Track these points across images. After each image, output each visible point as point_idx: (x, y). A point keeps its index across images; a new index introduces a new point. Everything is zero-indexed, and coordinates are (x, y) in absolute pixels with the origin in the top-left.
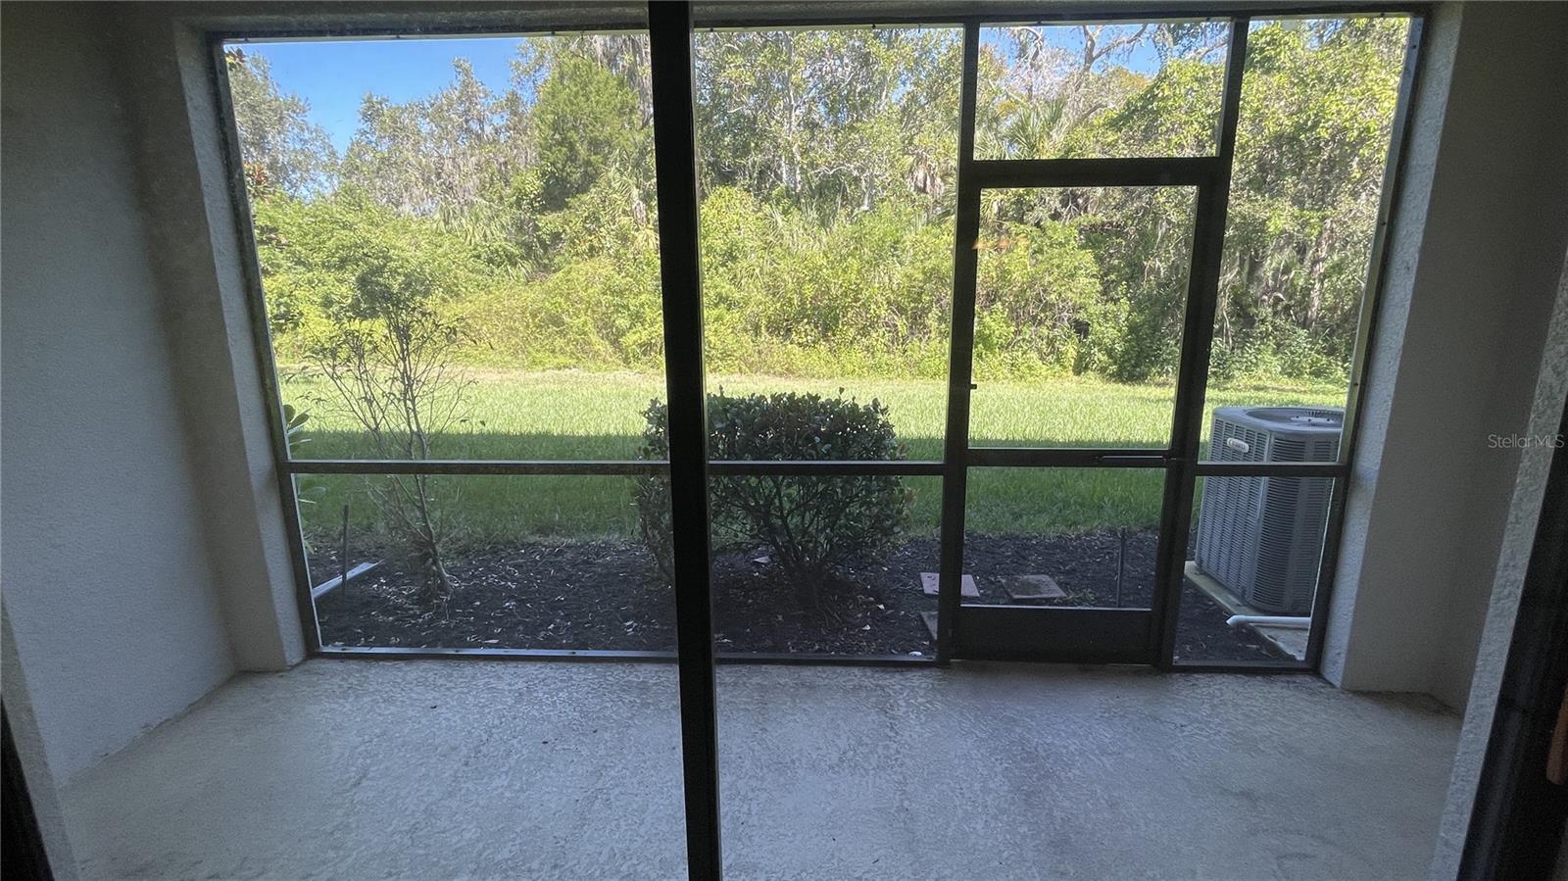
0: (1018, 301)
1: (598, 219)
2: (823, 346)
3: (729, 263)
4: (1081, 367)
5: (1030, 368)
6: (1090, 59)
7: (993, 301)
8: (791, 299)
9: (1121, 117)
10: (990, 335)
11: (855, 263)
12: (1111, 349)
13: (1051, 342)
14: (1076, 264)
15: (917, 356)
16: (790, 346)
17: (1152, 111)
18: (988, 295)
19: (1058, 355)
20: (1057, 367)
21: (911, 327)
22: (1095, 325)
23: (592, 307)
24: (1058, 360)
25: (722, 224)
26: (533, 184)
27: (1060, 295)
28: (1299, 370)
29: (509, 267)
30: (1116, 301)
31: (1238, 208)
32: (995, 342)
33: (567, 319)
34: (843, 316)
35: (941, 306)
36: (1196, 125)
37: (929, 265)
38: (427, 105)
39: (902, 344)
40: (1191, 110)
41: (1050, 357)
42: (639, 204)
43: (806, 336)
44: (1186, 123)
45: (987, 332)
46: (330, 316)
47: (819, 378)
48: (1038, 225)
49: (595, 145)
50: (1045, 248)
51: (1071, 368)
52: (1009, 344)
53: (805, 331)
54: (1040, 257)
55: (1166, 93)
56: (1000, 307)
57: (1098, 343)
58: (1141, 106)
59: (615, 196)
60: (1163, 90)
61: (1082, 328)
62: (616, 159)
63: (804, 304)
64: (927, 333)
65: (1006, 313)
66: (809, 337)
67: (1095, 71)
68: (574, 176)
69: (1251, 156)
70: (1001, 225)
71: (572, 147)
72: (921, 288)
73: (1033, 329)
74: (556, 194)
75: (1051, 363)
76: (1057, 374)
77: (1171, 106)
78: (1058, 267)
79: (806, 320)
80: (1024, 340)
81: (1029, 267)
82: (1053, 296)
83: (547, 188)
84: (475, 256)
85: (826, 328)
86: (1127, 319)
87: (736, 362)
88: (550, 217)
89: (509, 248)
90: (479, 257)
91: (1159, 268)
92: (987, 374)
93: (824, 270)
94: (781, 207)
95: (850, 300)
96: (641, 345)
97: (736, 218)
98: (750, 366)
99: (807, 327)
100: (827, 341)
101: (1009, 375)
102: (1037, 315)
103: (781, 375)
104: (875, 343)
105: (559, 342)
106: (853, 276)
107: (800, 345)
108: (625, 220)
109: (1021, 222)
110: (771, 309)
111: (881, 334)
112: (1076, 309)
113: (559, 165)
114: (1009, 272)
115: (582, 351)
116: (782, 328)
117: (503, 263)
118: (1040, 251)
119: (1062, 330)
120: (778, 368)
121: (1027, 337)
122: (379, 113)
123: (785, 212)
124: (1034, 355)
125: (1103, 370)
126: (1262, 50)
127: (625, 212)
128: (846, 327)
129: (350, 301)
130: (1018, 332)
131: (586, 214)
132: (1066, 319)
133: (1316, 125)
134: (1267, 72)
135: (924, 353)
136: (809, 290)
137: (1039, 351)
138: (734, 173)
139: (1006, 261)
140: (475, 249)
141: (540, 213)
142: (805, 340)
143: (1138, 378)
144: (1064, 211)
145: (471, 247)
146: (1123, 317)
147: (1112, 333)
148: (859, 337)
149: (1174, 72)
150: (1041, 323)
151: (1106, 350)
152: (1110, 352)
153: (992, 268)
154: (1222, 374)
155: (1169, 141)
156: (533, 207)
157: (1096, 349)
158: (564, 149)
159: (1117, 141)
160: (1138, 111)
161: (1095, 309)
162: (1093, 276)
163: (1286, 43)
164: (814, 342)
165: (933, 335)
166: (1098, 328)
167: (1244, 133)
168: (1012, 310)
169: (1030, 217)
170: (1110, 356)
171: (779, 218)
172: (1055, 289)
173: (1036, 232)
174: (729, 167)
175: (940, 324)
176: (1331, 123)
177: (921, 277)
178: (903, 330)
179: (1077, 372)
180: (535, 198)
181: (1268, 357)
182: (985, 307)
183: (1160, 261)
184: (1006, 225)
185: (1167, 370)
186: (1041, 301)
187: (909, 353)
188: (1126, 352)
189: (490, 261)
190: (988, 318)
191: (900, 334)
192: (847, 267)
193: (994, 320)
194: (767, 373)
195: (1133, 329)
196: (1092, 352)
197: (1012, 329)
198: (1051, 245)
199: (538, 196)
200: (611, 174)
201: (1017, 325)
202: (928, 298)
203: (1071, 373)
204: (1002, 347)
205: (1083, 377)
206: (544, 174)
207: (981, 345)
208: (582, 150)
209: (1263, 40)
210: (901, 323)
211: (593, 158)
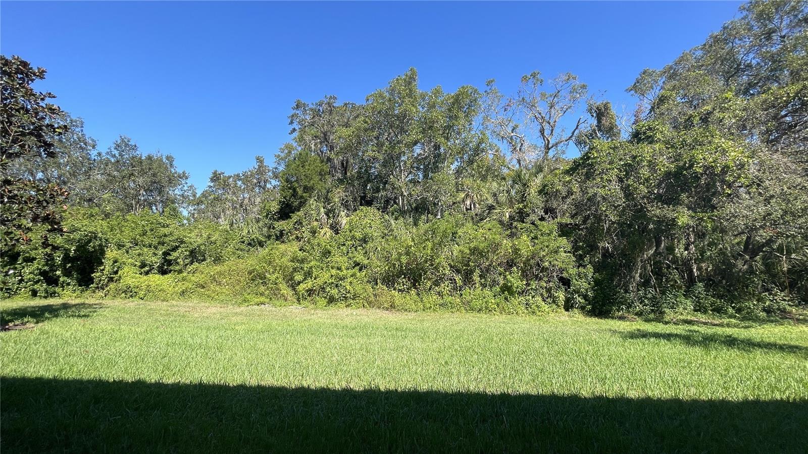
0: (526, 266)
1: (301, 223)
2: (413, 292)
3: (364, 245)
4: (568, 306)
5: (538, 307)
6: (548, 148)
7: (511, 266)
8: (394, 265)
9: (572, 169)
10: (511, 286)
11: (430, 244)
12: (586, 295)
13: (549, 290)
14: (558, 245)
15: (469, 298)
16: (393, 291)
17: (589, 165)
18: (507, 262)
19: (553, 299)
20: (554, 306)
21: (465, 280)
22: (574, 281)
23: (283, 268)
24: (554, 302)
25: (361, 224)
26: (275, 207)
27: (550, 263)
28: (704, 308)
29: (258, 247)
30: (584, 266)
31: (653, 212)
32: (515, 290)
33: (268, 275)
34: (425, 274)
35: (481, 269)
36: (616, 170)
37: (472, 245)
38: (241, 175)
39: (460, 291)
40: (611, 163)
41: (549, 299)
42: (323, 216)
43: (403, 285)
44: (610, 169)
45: (509, 284)
46: (142, 272)
47: (409, 311)
48: (533, 223)
49: (306, 189)
50: (539, 236)
51: (562, 307)
52: (523, 292)
53: (403, 282)
54: (536, 241)
55: (595, 155)
56: (516, 270)
57: (577, 291)
58: (582, 163)
59: (312, 212)
60: (593, 154)
61: (566, 282)
62: (315, 195)
63: (402, 267)
64: (474, 284)
65: (520, 273)
66: (405, 286)
67: (551, 153)
68: (295, 203)
69: (653, 184)
70: (511, 224)
71: (294, 190)
72: (469, 258)
73: (537, 282)
74: (285, 212)
75: (550, 303)
76: (555, 310)
77: (599, 161)
78: (547, 247)
79: (403, 276)
80: (532, 289)
81: (530, 247)
82: (546, 264)
83: (281, 209)
84: (242, 242)
85: (415, 281)
86: (593, 277)
87: (361, 301)
88: (281, 223)
89: (260, 238)
90: (243, 242)
91: (608, 247)
92: (512, 310)
93: (413, 248)
94: (394, 217)
95: (428, 265)
96: (307, 291)
97: (369, 221)
98: (370, 303)
99: (404, 280)
100: (415, 288)
101: (525, 311)
102: (538, 275)
103: (387, 309)
104: (443, 290)
105: (262, 288)
106: (429, 252)
107: (400, 290)
108: (315, 223)
109: (523, 222)
110: (383, 270)
111: (447, 284)
112: (562, 270)
113: (288, 198)
114: (519, 250)
115: (275, 294)
116: (389, 280)
117: (255, 245)
118: (536, 238)
119: (554, 283)
120: (386, 305)
121: (534, 287)
122: (218, 179)
123: (396, 219)
124: (540, 299)
125: (582, 308)
126: (645, 133)
127: (316, 220)
128: (426, 280)
129: (158, 264)
130: (528, 285)
131: (295, 221)
132: (555, 276)
133: (691, 166)
134: (651, 143)
135: (472, 296)
136: (404, 259)
137: (542, 295)
138: (372, 201)
139: (517, 243)
140: (242, 238)
141: (277, 221)
142: (403, 287)
143: (605, 313)
144: (547, 216)
145: (240, 238)
146: (590, 275)
147: (586, 285)
148: (433, 286)
149: (597, 145)
150: (541, 279)
151: (582, 295)
152: (585, 297)
153: (509, 247)
154: (657, 310)
155: (602, 178)
156: (273, 218)
157: (577, 295)
158: (291, 191)
159: (571, 180)
160: (581, 165)
161: (573, 271)
162: (569, 252)
163: (658, 129)
164: (408, 289)
165: (477, 285)
166: (576, 282)
167: (646, 173)
168: (523, 272)
169: (528, 220)
170: (586, 300)
171: (393, 222)
172: (547, 259)
173: (532, 227)
174: (370, 198)
175: (481, 279)
176: (701, 164)
177: (468, 252)
178: (459, 283)
179: (567, 310)
180: (275, 214)
181: (683, 299)
182: (507, 269)
183: (609, 244)
184: (515, 224)
185: (622, 308)
186: (539, 266)
187: (464, 296)
188: (594, 298)
189: (250, 244)
190: (509, 276)
191: (458, 285)
192: (425, 246)
193: (513, 278)
194: (379, 308)
195: (597, 282)
196: (575, 297)
197: (525, 282)
198: (542, 235)
199: (277, 212)
200: (311, 202)
201: (527, 281)
202: (473, 264)
203: (563, 310)
204: (519, 293)
205: (571, 313)
206: (280, 202)
207: (506, 292)
208: (300, 191)
209: (644, 128)
210: (458, 278)
211: (304, 194)
